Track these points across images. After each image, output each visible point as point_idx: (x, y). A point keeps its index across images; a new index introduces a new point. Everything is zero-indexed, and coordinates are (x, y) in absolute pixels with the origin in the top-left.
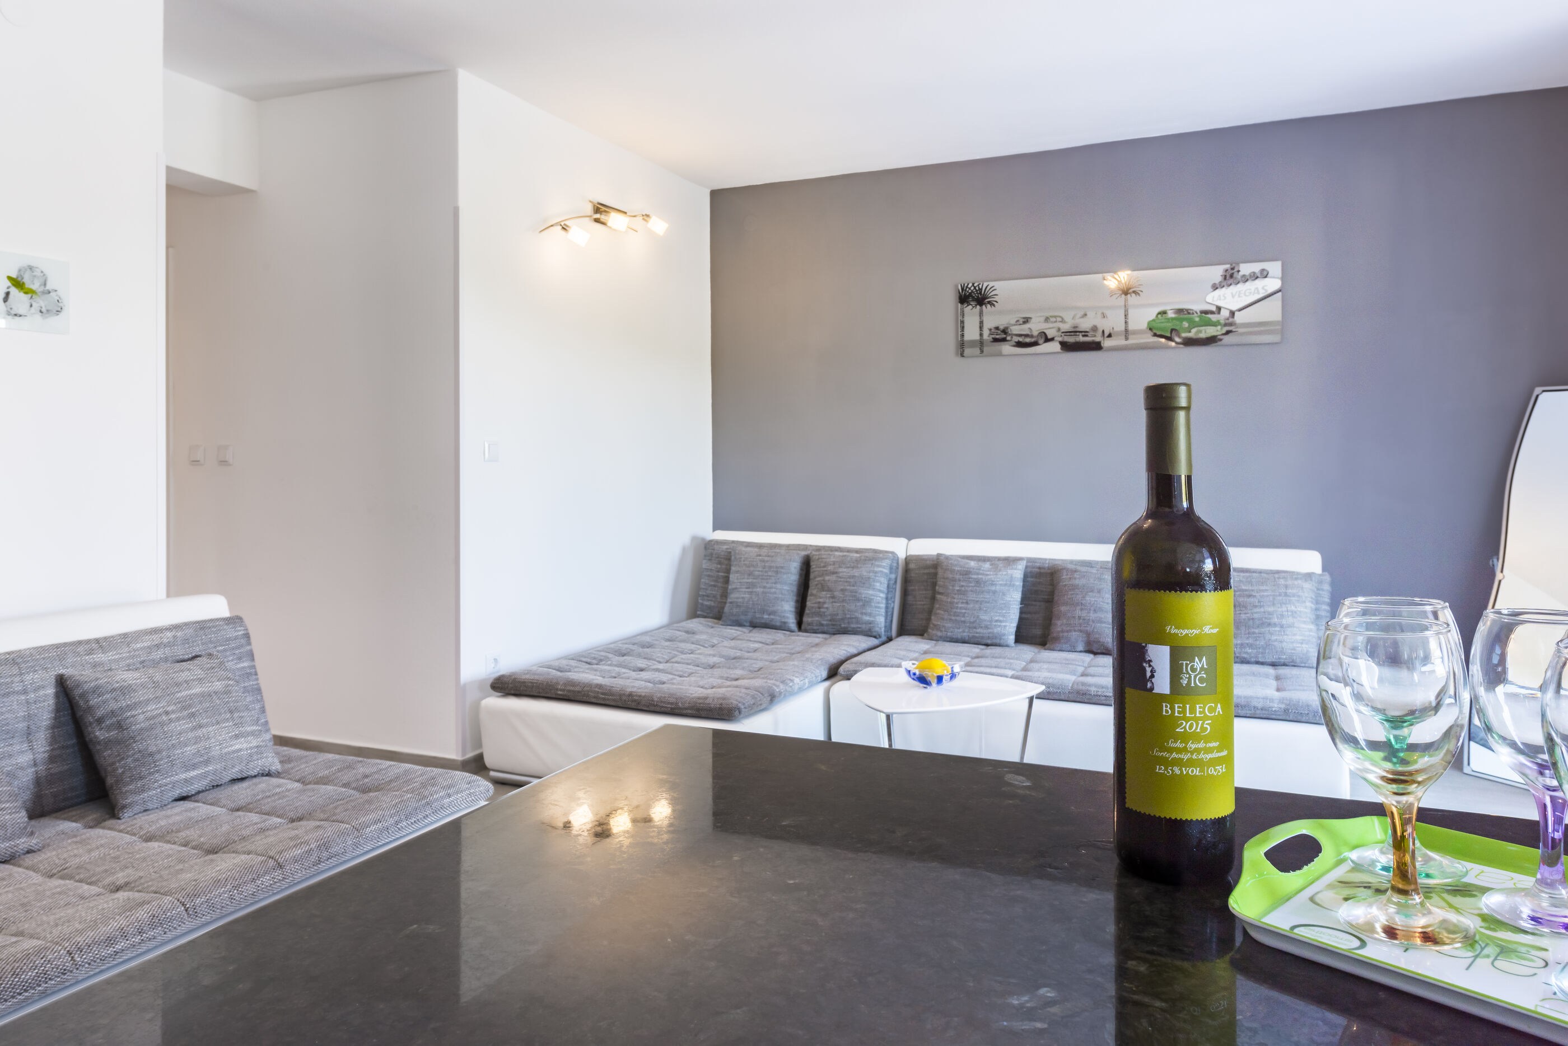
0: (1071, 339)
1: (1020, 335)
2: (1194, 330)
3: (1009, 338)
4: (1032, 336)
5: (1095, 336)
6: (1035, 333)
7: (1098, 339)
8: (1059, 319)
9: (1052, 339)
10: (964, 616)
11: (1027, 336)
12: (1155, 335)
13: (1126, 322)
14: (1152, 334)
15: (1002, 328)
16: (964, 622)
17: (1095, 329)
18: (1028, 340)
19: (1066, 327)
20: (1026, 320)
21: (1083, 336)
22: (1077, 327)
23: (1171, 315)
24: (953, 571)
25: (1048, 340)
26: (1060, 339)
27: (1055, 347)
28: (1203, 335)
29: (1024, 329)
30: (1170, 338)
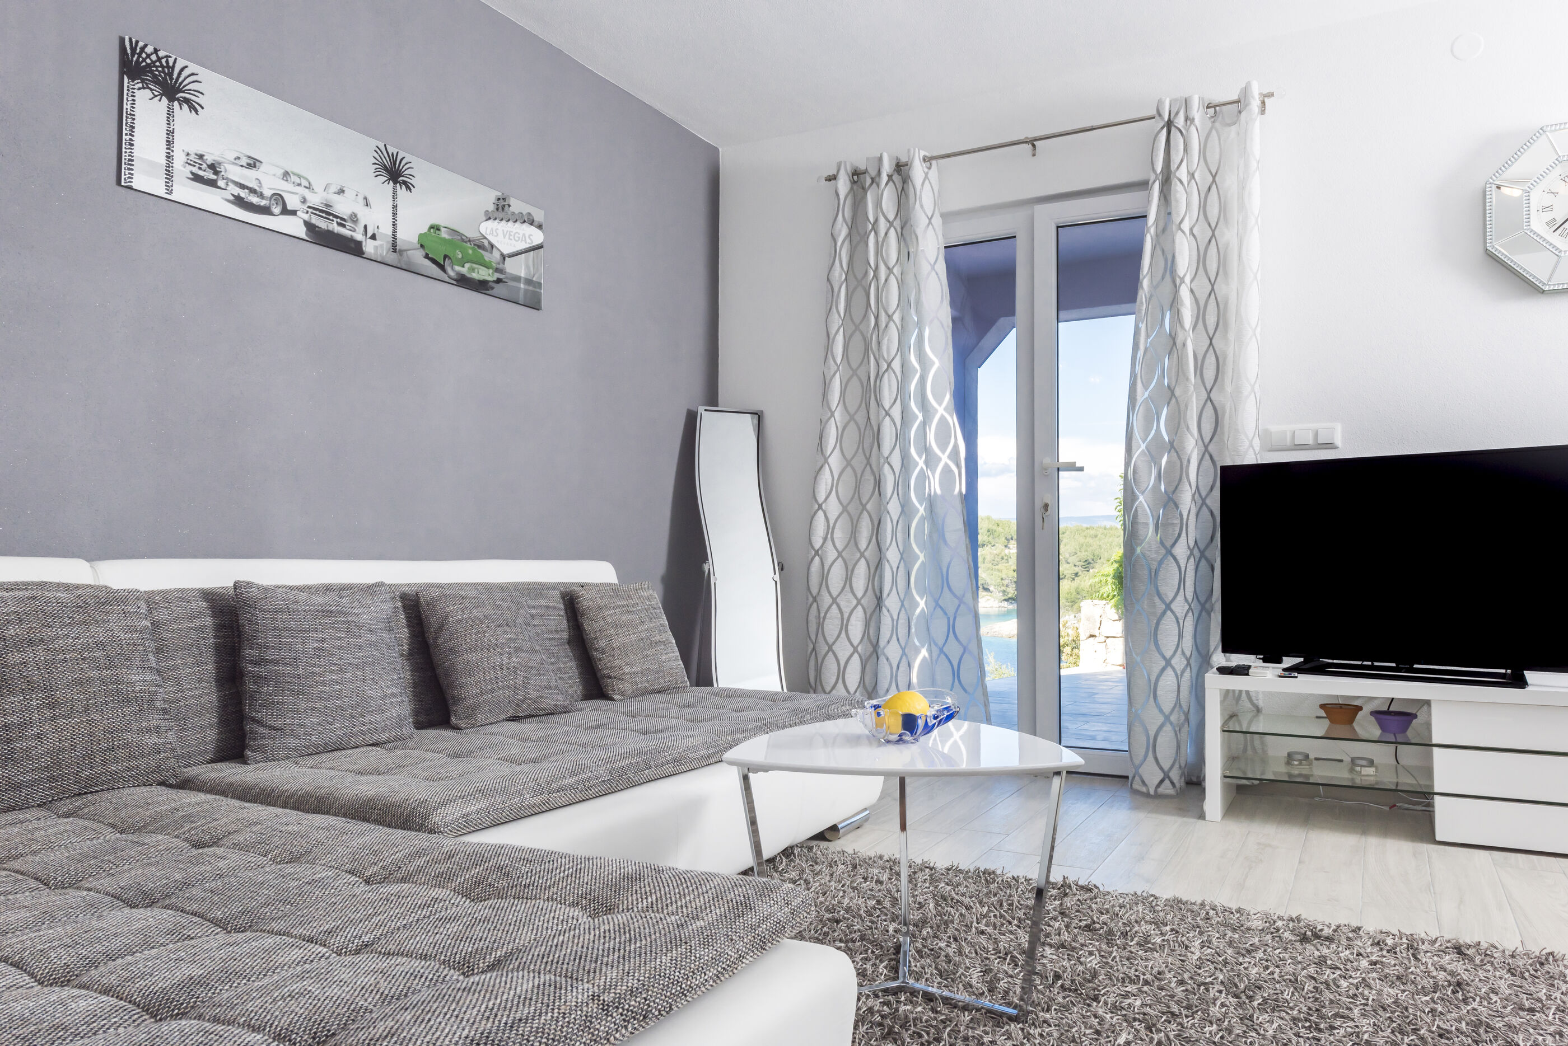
0: (322, 224)
1: (242, 186)
2: (467, 265)
3: (221, 183)
4: (261, 195)
5: (355, 231)
6: (267, 193)
7: (359, 236)
8: (305, 183)
9: (293, 213)
10: (339, 697)
11: (253, 191)
12: (427, 256)
13: (394, 225)
14: (424, 254)
15: (209, 159)
16: (342, 708)
17: (354, 218)
18: (254, 200)
19: (315, 200)
20: (253, 164)
21: (339, 224)
22: (331, 206)
23: (444, 234)
24: (292, 614)
25: (285, 211)
26: (306, 217)
27: (295, 226)
28: (475, 276)
29: (249, 177)
30: (442, 268)
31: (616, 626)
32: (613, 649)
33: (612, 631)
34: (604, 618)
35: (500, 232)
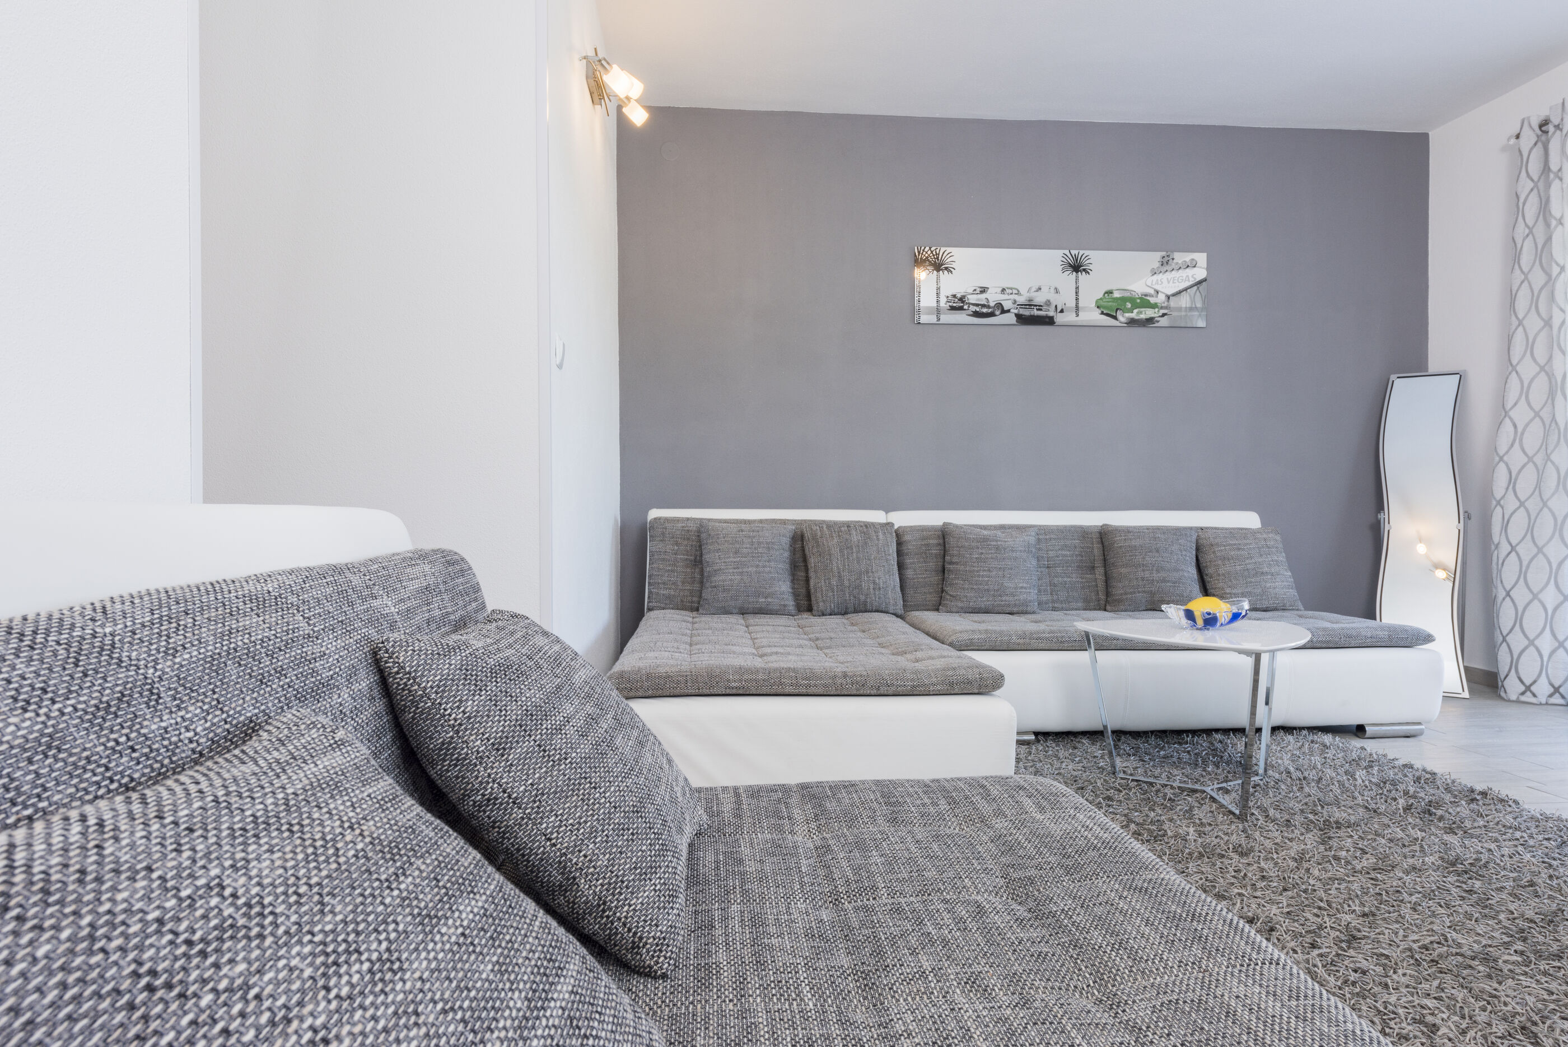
0: (1026, 312)
1: (977, 305)
2: (1135, 311)
3: (966, 307)
4: (988, 307)
5: (1048, 311)
6: (992, 304)
7: (1051, 313)
8: (1015, 291)
9: (1008, 311)
12: (1102, 313)
13: (1077, 299)
14: (1100, 312)
15: (959, 296)
17: (1048, 303)
19: (1021, 300)
20: (984, 290)
21: (1038, 310)
22: (1032, 300)
23: (1116, 295)
25: (1004, 311)
26: (1016, 311)
27: (1010, 318)
28: (1143, 316)
29: (981, 299)
30: (1115, 318)
31: (1224, 559)
32: (1219, 575)
33: (1220, 562)
34: (1214, 552)
35: (1165, 281)
